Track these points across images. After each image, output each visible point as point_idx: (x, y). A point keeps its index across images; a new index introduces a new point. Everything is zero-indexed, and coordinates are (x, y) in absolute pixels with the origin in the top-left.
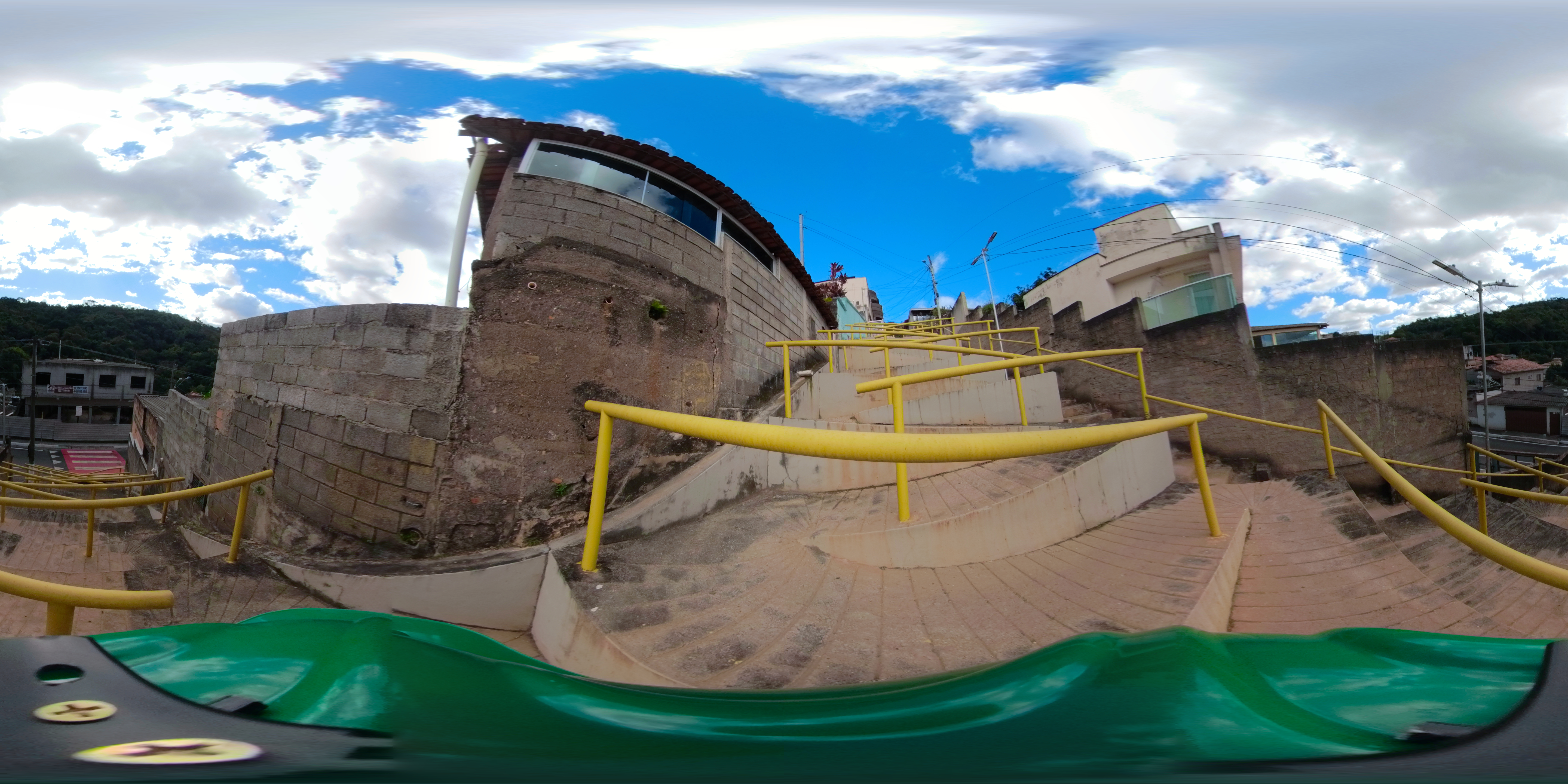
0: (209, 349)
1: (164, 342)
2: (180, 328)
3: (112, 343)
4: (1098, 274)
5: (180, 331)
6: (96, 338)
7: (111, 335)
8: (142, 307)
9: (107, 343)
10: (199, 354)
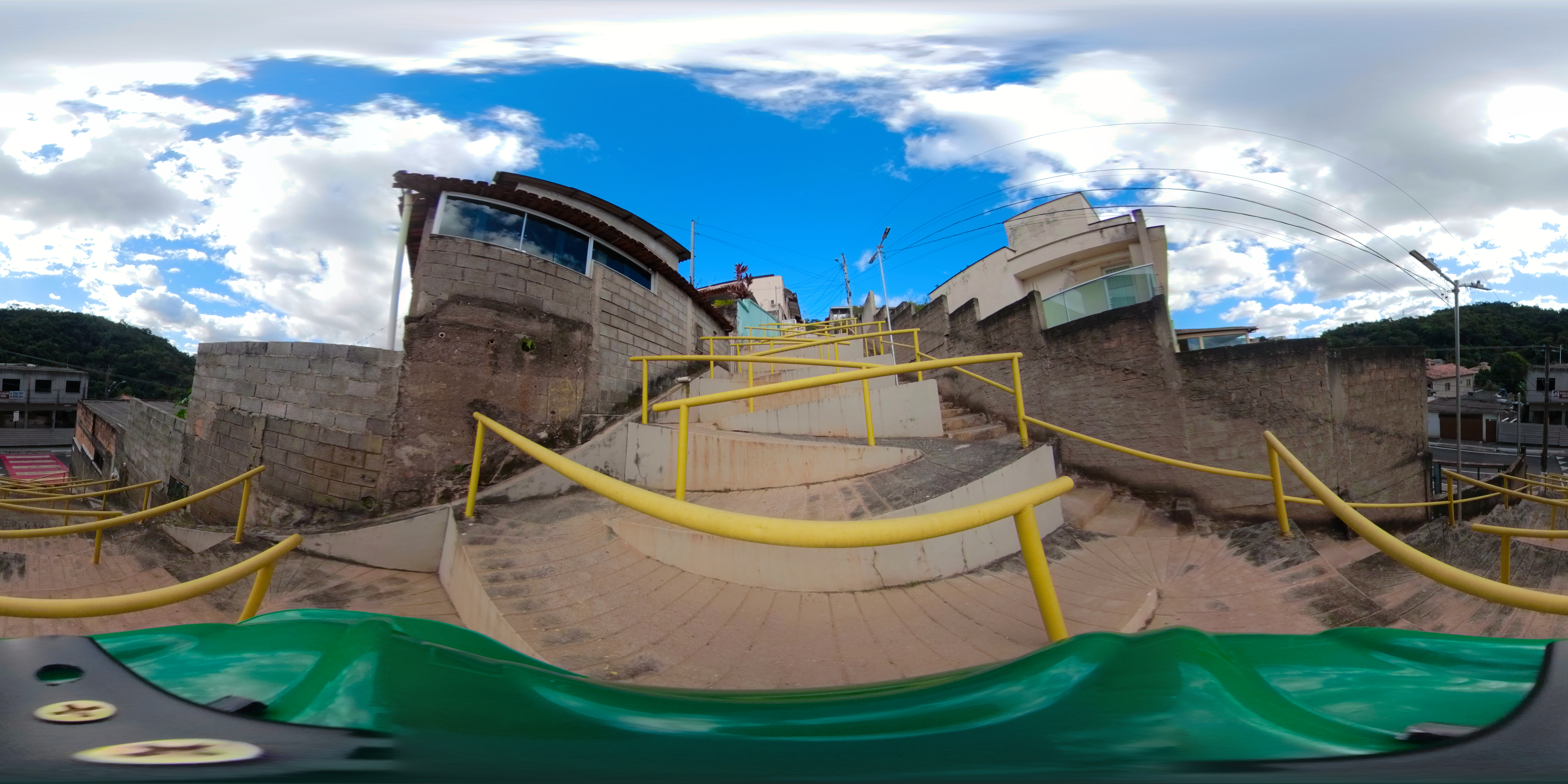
0: (135, 351)
1: (90, 344)
2: (106, 331)
3: (39, 347)
4: (1005, 269)
5: (106, 333)
6: (23, 342)
7: (37, 338)
8: (65, 310)
9: (33, 347)
10: (124, 356)
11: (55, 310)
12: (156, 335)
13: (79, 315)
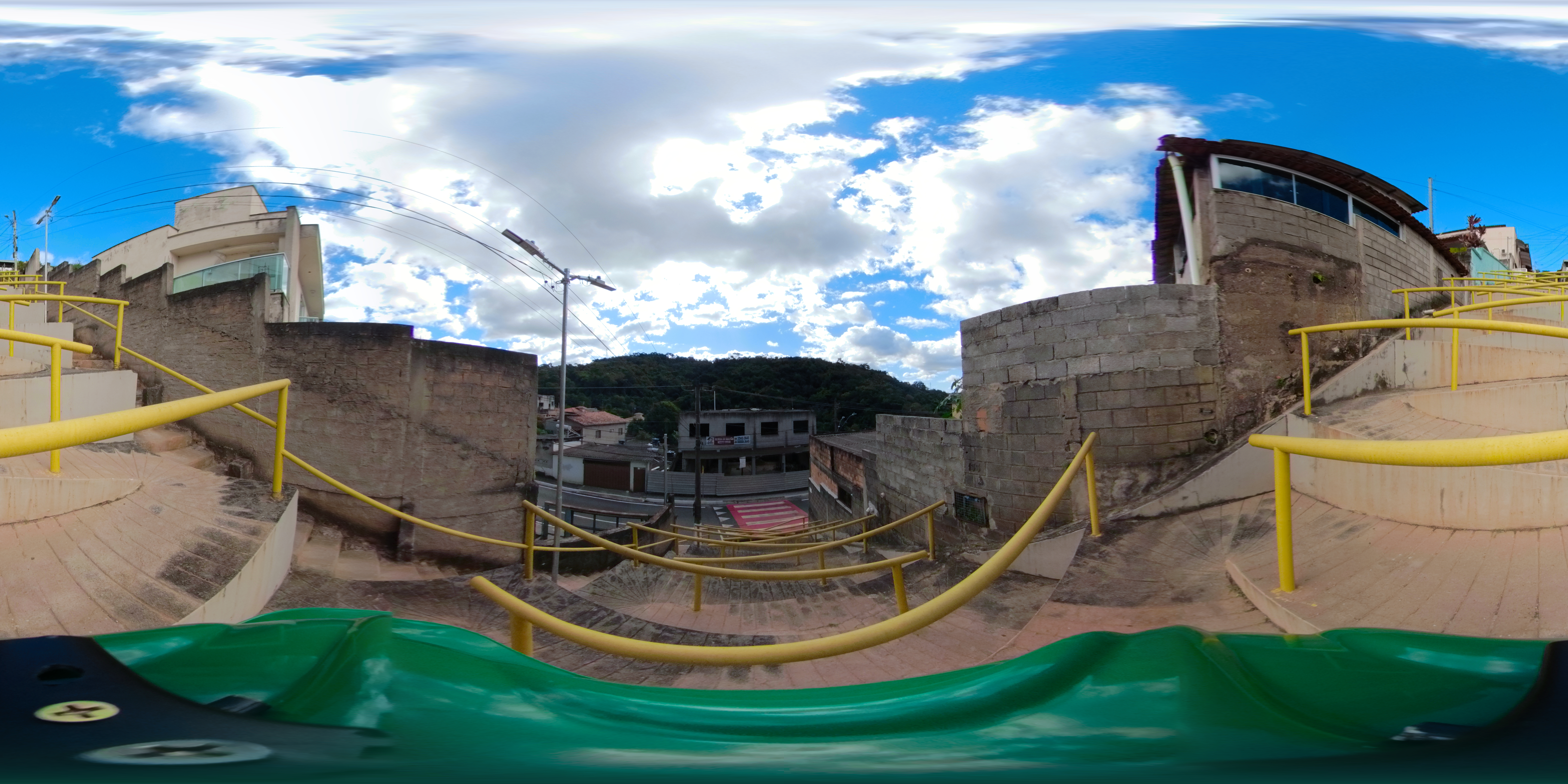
1: (811, 386)
2: (825, 371)
4: (164, 245)
5: (826, 374)
7: (759, 385)
8: (784, 356)
9: (756, 394)
11: (774, 357)
12: (874, 369)
13: (798, 359)
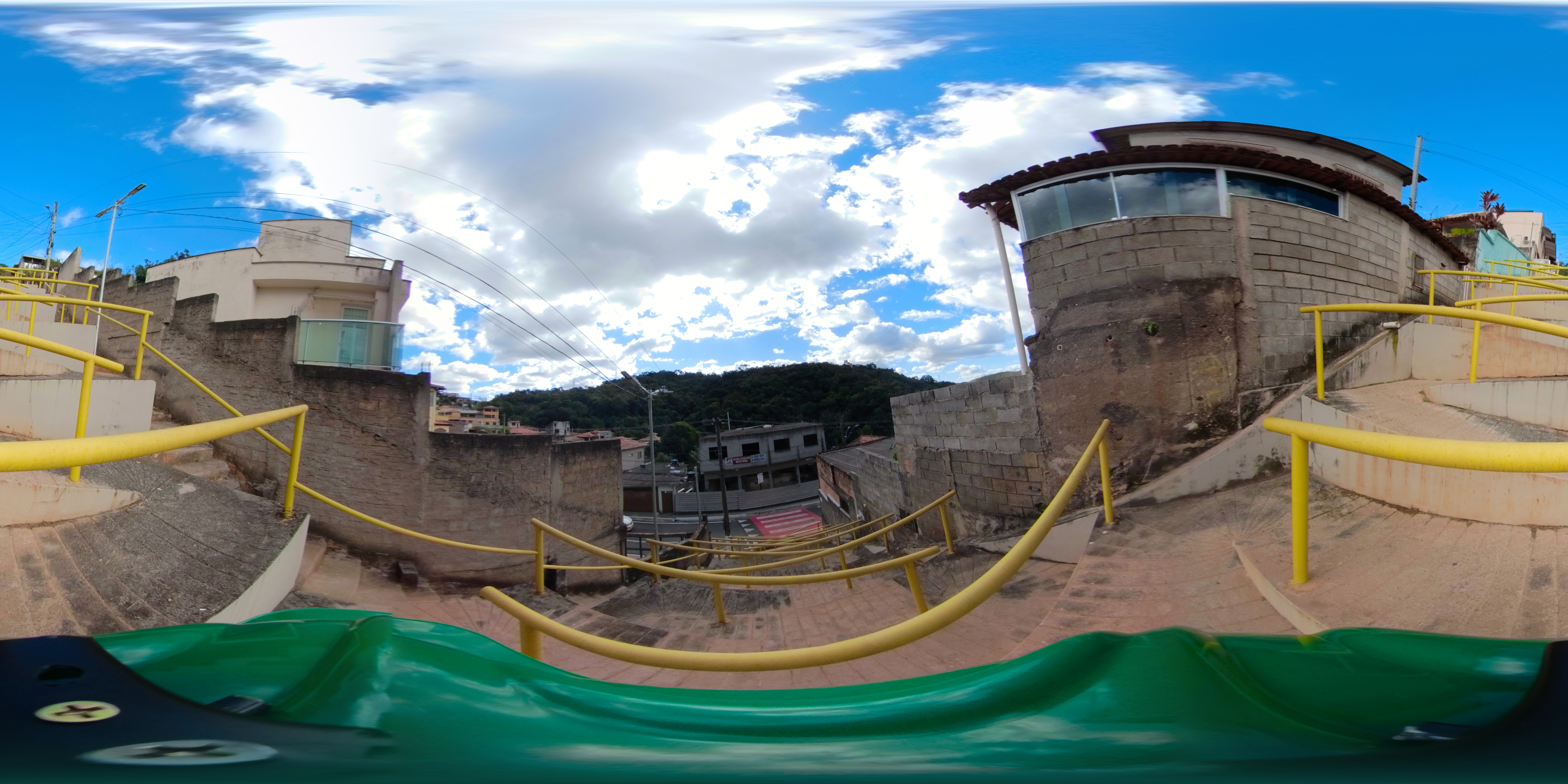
0: (865, 389)
1: (820, 392)
2: (832, 375)
4: (246, 271)
5: (833, 378)
6: (756, 401)
8: (791, 363)
9: (767, 405)
10: (856, 396)
11: (782, 365)
12: (881, 368)
13: (805, 365)
